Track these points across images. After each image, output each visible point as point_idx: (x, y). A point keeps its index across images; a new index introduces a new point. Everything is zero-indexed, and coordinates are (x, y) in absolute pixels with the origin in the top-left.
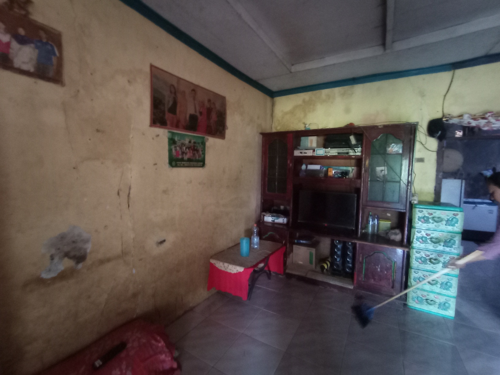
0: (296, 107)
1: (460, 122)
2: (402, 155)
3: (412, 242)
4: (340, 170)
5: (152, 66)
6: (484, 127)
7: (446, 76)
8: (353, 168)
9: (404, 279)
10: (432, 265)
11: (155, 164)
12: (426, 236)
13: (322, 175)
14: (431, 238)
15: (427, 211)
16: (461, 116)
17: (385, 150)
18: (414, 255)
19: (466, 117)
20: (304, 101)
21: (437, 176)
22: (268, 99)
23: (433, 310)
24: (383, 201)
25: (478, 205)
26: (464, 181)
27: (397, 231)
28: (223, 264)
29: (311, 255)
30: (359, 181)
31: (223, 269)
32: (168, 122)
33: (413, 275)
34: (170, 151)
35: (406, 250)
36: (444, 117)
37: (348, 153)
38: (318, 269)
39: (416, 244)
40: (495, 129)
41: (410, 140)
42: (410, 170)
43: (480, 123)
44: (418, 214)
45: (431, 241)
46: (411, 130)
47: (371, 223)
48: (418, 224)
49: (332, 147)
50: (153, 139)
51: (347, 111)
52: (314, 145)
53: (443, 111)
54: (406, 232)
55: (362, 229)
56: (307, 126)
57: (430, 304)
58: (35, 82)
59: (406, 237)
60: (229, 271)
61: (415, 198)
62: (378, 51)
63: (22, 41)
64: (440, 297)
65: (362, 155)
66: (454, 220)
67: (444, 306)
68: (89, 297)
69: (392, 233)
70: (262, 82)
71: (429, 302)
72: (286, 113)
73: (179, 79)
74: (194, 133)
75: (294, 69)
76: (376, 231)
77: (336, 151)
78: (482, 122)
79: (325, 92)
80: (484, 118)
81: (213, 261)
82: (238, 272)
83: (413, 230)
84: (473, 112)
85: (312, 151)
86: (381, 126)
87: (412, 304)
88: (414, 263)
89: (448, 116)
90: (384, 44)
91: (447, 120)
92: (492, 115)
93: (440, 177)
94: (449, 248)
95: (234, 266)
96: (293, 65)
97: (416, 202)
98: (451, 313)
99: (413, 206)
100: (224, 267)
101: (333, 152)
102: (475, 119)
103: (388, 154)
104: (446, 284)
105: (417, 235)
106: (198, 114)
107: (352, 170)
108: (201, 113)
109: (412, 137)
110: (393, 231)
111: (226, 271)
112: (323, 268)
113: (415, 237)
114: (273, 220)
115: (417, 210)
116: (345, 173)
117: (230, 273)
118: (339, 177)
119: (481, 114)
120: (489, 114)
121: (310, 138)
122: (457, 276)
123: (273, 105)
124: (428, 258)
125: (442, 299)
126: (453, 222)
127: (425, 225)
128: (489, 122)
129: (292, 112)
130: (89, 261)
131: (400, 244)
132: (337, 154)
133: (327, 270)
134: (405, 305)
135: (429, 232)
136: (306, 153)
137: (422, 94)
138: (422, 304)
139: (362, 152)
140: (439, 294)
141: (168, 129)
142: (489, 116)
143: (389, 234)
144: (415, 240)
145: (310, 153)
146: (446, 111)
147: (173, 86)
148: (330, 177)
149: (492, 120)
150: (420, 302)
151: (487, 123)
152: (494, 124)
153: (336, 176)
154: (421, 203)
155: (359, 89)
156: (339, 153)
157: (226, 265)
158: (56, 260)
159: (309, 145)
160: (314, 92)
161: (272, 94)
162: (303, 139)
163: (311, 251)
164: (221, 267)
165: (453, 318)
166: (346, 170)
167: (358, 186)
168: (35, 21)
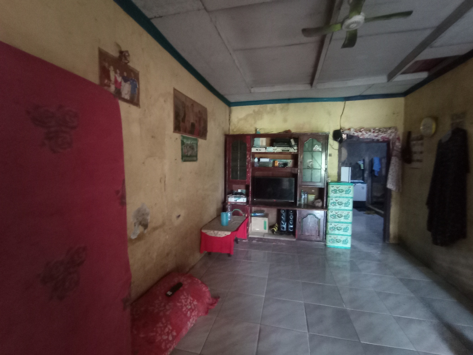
0: (248, 115)
1: (349, 133)
2: (322, 152)
3: (328, 206)
4: (282, 162)
5: (175, 90)
6: (360, 136)
7: (341, 104)
8: (291, 160)
9: (325, 229)
10: (339, 218)
11: (176, 159)
12: (335, 201)
13: (271, 165)
14: (338, 202)
15: (336, 186)
16: (349, 129)
17: (312, 149)
18: (330, 214)
19: (352, 130)
20: (254, 111)
21: (339, 164)
22: (227, 107)
23: (340, 245)
24: (311, 182)
25: (357, 184)
26: (350, 168)
27: (319, 200)
28: (214, 232)
29: (265, 223)
30: (296, 169)
31: (213, 235)
32: (181, 129)
33: (329, 226)
34: (182, 149)
35: (326, 211)
36: (341, 129)
37: (288, 150)
38: (270, 232)
39: (330, 207)
40: (366, 138)
41: (326, 143)
42: (326, 161)
43: (359, 134)
44: (331, 188)
45: (338, 204)
46: (326, 137)
47: (303, 197)
48: (331, 194)
49: (278, 146)
50: (175, 141)
51: (285, 121)
52: (264, 144)
53: (340, 126)
54: (325, 200)
55: (299, 201)
56: (258, 130)
57: (339, 242)
58: (130, 106)
59: (325, 203)
60: (218, 236)
61: (329, 179)
62: (308, 87)
63: (126, 80)
64: (343, 237)
65: (298, 152)
66: (349, 190)
67: (345, 242)
68: (149, 254)
69: (316, 202)
70: (226, 97)
71: (338, 241)
72: (241, 120)
73: (186, 97)
74: (193, 136)
75: (253, 90)
76: (306, 202)
77: (281, 149)
78: (360, 134)
79: (269, 106)
80: (360, 131)
81: (204, 231)
82: (226, 235)
83: (329, 199)
84: (356, 127)
85: (265, 148)
86: (309, 133)
87: (329, 244)
88: (330, 219)
89: (343, 129)
90: (311, 84)
91: (343, 131)
92: (365, 129)
93: (340, 165)
94: (347, 207)
95: (223, 232)
96: (252, 88)
97: (330, 181)
98: (348, 245)
99: (329, 184)
100: (214, 233)
101: (279, 149)
102: (356, 131)
103: (314, 151)
104: (346, 229)
105: (331, 201)
106: (195, 122)
107: (290, 162)
108: (196, 121)
109: (327, 141)
110: (317, 201)
111: (216, 236)
112: (273, 231)
113: (330, 203)
114: (236, 200)
115: (331, 186)
116: (285, 164)
117: (220, 238)
118: (283, 167)
119: (359, 129)
120: (363, 129)
121: (261, 139)
122: (350, 223)
123: (230, 112)
124: (336, 214)
125: (344, 238)
126: (349, 192)
127: (335, 195)
128: (363, 134)
129: (245, 119)
130: (149, 228)
131: (322, 208)
132: (281, 151)
133: (276, 232)
134: (325, 245)
135: (337, 199)
136: (260, 150)
137: (329, 114)
138: (334, 243)
139: (298, 150)
140: (342, 235)
141: (181, 134)
142: (363, 130)
143: (315, 203)
144: (330, 204)
145: (263, 150)
146: (343, 126)
147: (183, 102)
148: (277, 167)
149: (364, 132)
150: (333, 242)
151: (362, 134)
152: (365, 135)
153: (280, 166)
154: (332, 182)
155: (292, 106)
156: (283, 150)
157: (216, 232)
158: (137, 226)
159: (260, 144)
160: (262, 106)
161: (230, 104)
162: (256, 139)
163: (265, 220)
164: (212, 234)
165: (350, 248)
166: (285, 162)
167: (296, 172)
168: (130, 66)
